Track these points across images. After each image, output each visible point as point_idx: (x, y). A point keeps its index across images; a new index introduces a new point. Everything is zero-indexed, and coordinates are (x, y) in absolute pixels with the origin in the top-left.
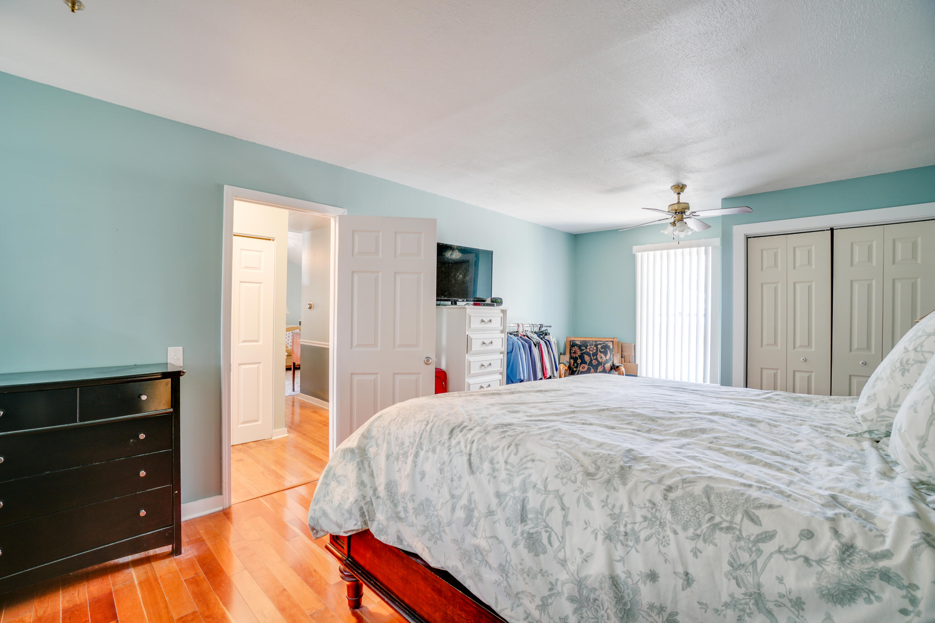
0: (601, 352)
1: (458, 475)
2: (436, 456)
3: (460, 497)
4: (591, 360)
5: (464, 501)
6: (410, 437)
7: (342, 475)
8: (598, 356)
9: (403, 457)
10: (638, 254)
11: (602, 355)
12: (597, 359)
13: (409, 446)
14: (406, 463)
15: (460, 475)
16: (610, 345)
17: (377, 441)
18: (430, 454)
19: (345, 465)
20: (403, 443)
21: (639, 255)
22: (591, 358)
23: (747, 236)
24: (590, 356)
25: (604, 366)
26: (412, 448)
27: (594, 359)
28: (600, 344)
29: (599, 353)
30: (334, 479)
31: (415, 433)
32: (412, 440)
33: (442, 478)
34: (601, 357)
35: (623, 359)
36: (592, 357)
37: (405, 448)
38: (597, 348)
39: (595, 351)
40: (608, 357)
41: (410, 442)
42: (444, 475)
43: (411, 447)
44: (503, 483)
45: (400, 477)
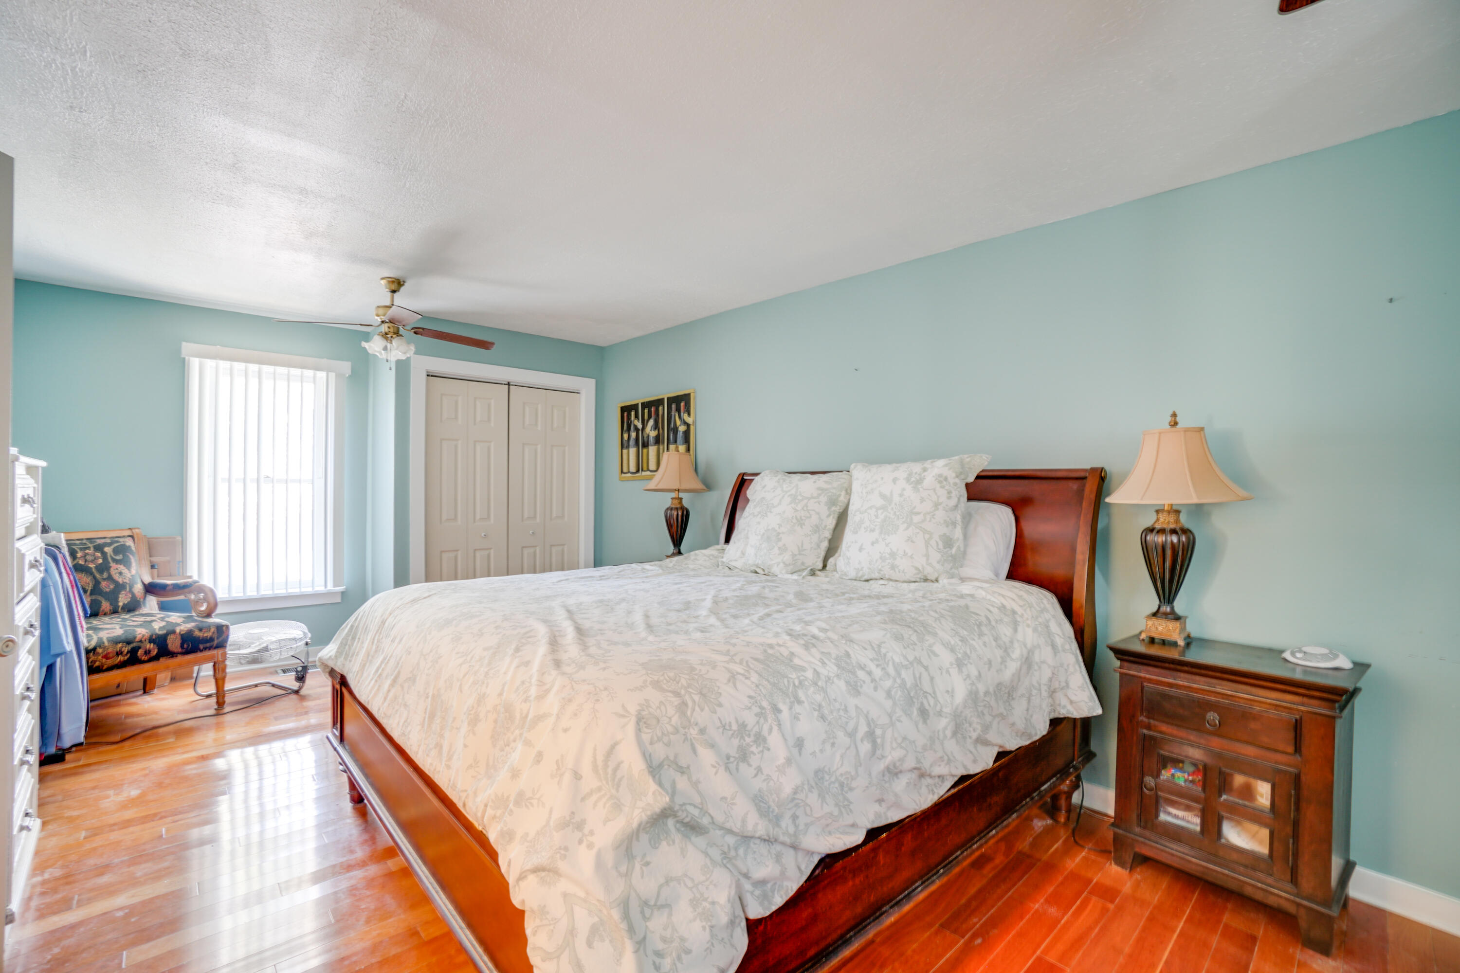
0: (117, 562)
1: (843, 707)
2: (806, 704)
3: (856, 729)
4: (97, 583)
5: (863, 729)
6: (750, 708)
7: (661, 887)
8: (113, 572)
9: (758, 746)
10: (192, 359)
11: (121, 568)
12: (110, 578)
13: (758, 722)
14: (769, 749)
15: (845, 705)
16: (129, 542)
17: (677, 764)
18: (797, 708)
19: (647, 864)
20: (743, 726)
21: (195, 363)
22: (94, 577)
23: (427, 372)
24: (92, 574)
25: (131, 591)
26: (766, 720)
27: (104, 579)
28: (109, 545)
29: (112, 564)
30: (647, 914)
31: (750, 697)
32: (756, 710)
33: (828, 725)
34: (121, 573)
35: (155, 571)
36: (98, 576)
37: (752, 729)
38: (104, 554)
39: (100, 561)
40: (133, 571)
41: (756, 715)
42: (827, 720)
43: (762, 721)
44: (882, 681)
45: (768, 778)
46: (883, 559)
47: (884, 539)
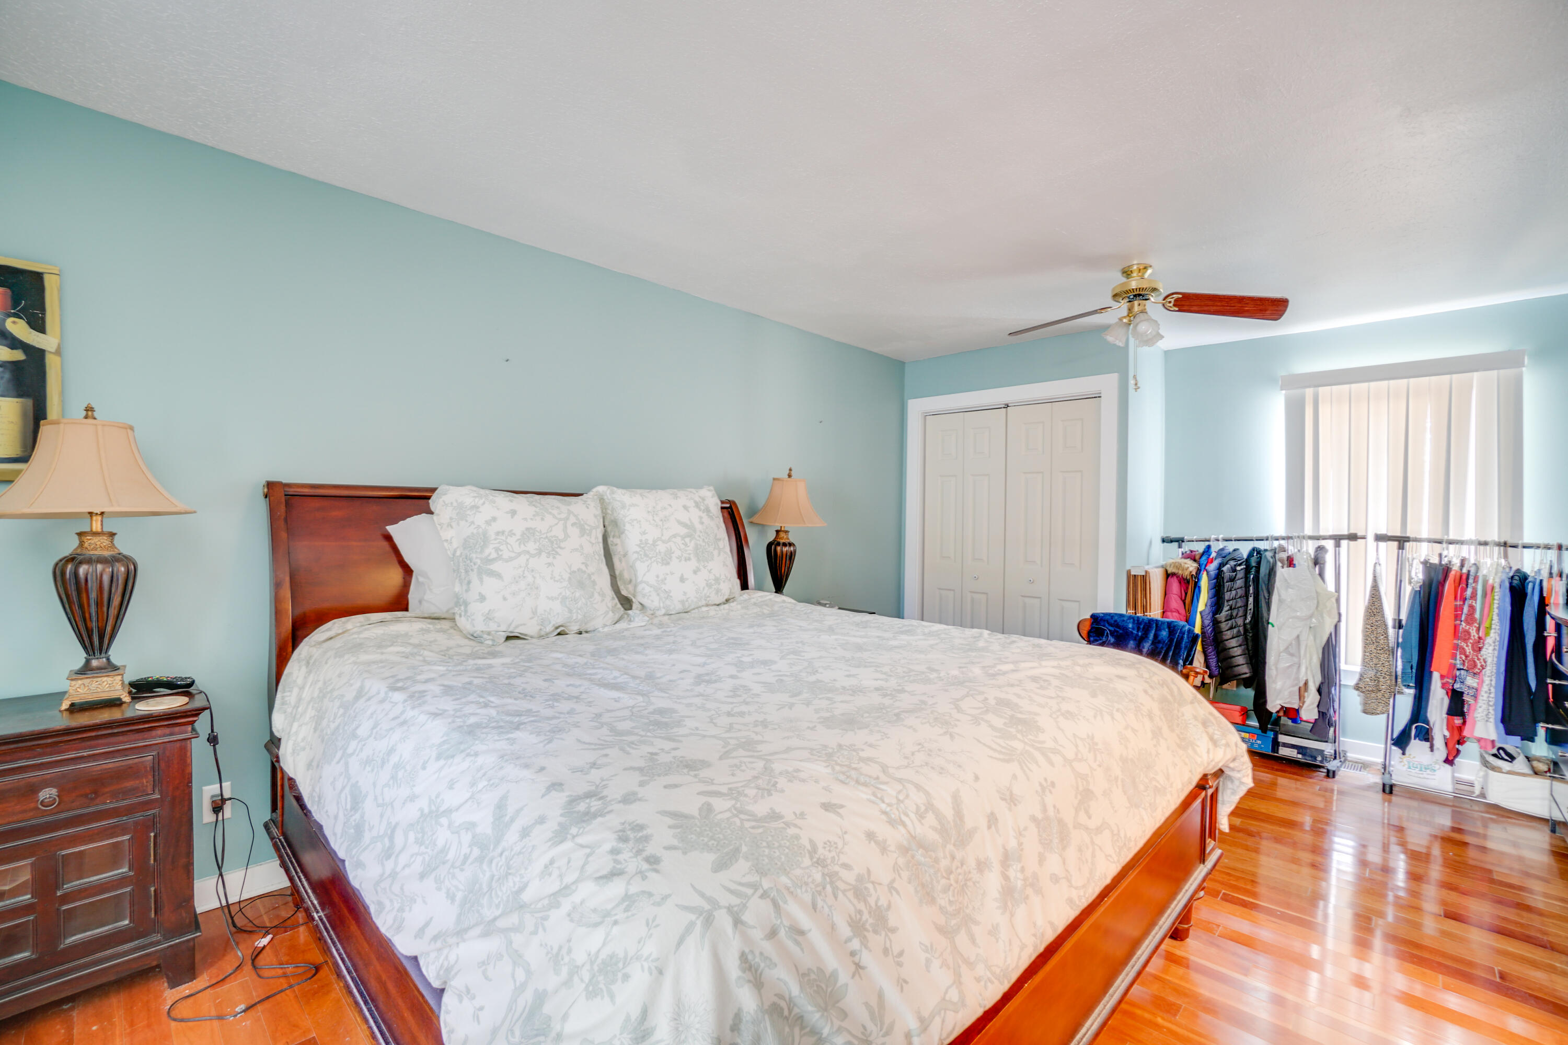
46: (709, 586)
47: (705, 567)
